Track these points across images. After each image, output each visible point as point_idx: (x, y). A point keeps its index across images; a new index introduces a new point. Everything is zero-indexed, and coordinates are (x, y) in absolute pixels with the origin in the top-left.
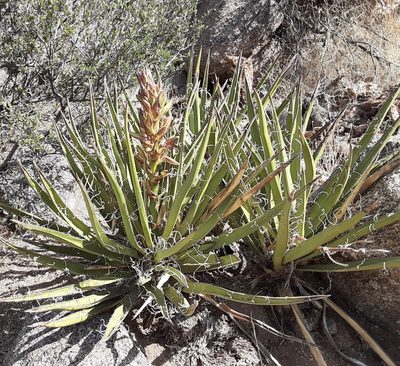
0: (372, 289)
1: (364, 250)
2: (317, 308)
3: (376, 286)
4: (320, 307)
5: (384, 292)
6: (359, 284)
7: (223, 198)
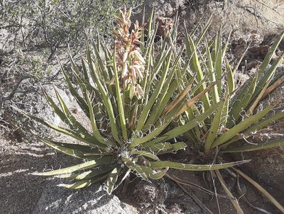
0: (269, 163)
1: (267, 135)
2: (233, 177)
3: (271, 161)
4: (235, 176)
5: (276, 164)
6: (260, 160)
7: (175, 105)
